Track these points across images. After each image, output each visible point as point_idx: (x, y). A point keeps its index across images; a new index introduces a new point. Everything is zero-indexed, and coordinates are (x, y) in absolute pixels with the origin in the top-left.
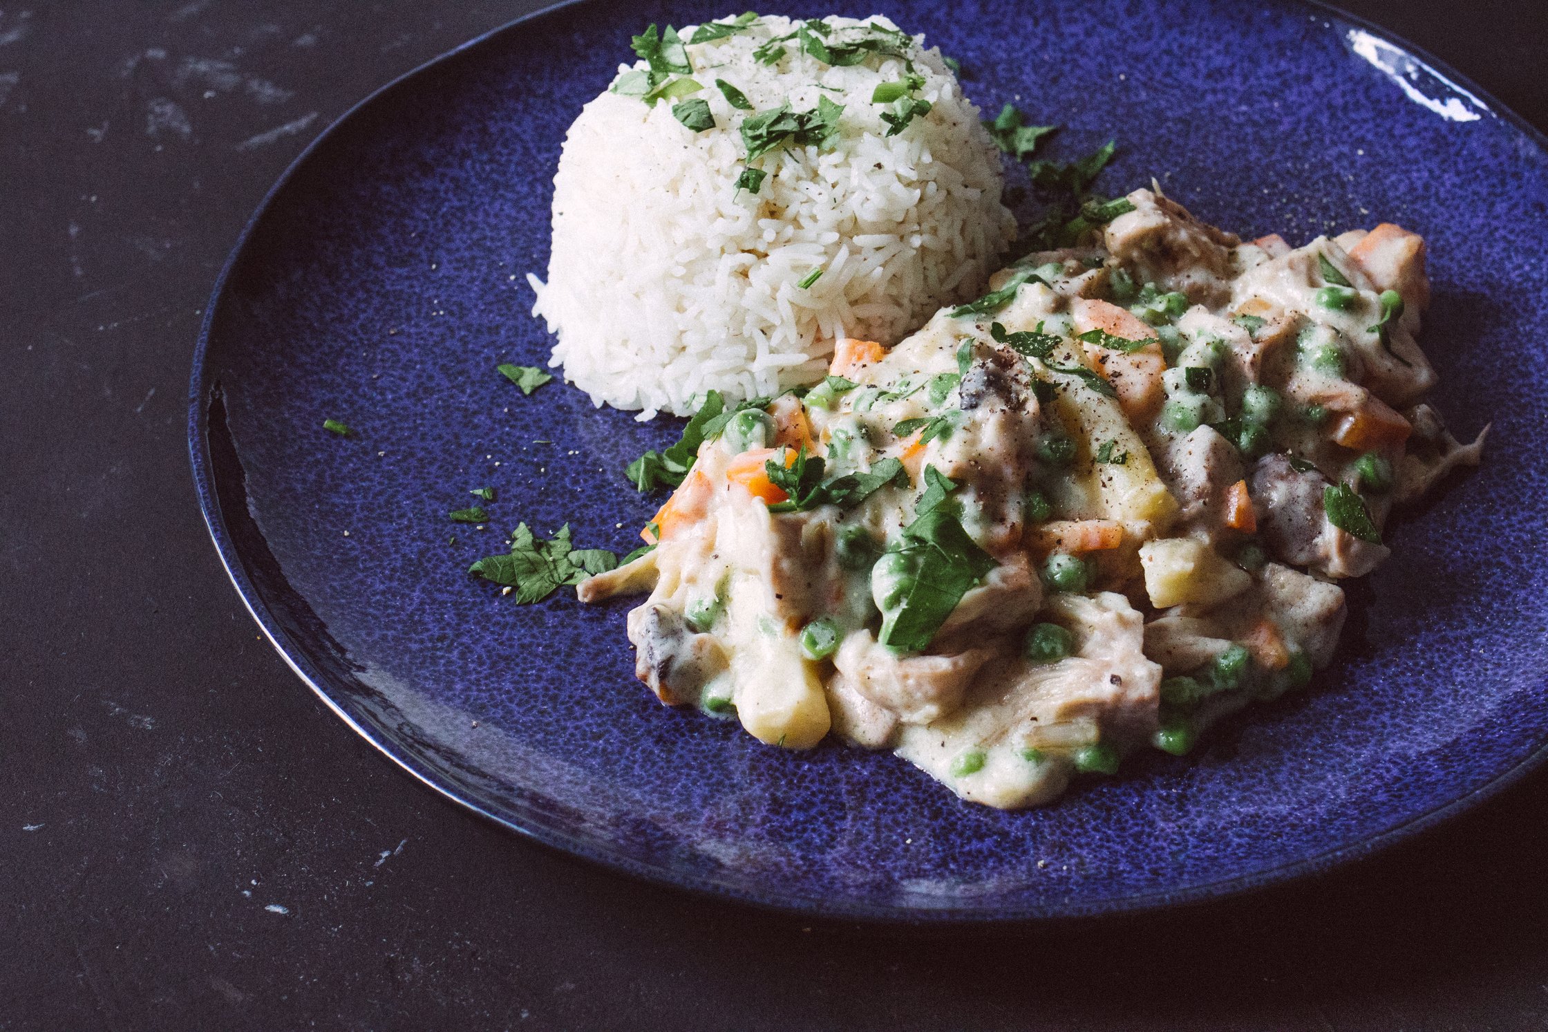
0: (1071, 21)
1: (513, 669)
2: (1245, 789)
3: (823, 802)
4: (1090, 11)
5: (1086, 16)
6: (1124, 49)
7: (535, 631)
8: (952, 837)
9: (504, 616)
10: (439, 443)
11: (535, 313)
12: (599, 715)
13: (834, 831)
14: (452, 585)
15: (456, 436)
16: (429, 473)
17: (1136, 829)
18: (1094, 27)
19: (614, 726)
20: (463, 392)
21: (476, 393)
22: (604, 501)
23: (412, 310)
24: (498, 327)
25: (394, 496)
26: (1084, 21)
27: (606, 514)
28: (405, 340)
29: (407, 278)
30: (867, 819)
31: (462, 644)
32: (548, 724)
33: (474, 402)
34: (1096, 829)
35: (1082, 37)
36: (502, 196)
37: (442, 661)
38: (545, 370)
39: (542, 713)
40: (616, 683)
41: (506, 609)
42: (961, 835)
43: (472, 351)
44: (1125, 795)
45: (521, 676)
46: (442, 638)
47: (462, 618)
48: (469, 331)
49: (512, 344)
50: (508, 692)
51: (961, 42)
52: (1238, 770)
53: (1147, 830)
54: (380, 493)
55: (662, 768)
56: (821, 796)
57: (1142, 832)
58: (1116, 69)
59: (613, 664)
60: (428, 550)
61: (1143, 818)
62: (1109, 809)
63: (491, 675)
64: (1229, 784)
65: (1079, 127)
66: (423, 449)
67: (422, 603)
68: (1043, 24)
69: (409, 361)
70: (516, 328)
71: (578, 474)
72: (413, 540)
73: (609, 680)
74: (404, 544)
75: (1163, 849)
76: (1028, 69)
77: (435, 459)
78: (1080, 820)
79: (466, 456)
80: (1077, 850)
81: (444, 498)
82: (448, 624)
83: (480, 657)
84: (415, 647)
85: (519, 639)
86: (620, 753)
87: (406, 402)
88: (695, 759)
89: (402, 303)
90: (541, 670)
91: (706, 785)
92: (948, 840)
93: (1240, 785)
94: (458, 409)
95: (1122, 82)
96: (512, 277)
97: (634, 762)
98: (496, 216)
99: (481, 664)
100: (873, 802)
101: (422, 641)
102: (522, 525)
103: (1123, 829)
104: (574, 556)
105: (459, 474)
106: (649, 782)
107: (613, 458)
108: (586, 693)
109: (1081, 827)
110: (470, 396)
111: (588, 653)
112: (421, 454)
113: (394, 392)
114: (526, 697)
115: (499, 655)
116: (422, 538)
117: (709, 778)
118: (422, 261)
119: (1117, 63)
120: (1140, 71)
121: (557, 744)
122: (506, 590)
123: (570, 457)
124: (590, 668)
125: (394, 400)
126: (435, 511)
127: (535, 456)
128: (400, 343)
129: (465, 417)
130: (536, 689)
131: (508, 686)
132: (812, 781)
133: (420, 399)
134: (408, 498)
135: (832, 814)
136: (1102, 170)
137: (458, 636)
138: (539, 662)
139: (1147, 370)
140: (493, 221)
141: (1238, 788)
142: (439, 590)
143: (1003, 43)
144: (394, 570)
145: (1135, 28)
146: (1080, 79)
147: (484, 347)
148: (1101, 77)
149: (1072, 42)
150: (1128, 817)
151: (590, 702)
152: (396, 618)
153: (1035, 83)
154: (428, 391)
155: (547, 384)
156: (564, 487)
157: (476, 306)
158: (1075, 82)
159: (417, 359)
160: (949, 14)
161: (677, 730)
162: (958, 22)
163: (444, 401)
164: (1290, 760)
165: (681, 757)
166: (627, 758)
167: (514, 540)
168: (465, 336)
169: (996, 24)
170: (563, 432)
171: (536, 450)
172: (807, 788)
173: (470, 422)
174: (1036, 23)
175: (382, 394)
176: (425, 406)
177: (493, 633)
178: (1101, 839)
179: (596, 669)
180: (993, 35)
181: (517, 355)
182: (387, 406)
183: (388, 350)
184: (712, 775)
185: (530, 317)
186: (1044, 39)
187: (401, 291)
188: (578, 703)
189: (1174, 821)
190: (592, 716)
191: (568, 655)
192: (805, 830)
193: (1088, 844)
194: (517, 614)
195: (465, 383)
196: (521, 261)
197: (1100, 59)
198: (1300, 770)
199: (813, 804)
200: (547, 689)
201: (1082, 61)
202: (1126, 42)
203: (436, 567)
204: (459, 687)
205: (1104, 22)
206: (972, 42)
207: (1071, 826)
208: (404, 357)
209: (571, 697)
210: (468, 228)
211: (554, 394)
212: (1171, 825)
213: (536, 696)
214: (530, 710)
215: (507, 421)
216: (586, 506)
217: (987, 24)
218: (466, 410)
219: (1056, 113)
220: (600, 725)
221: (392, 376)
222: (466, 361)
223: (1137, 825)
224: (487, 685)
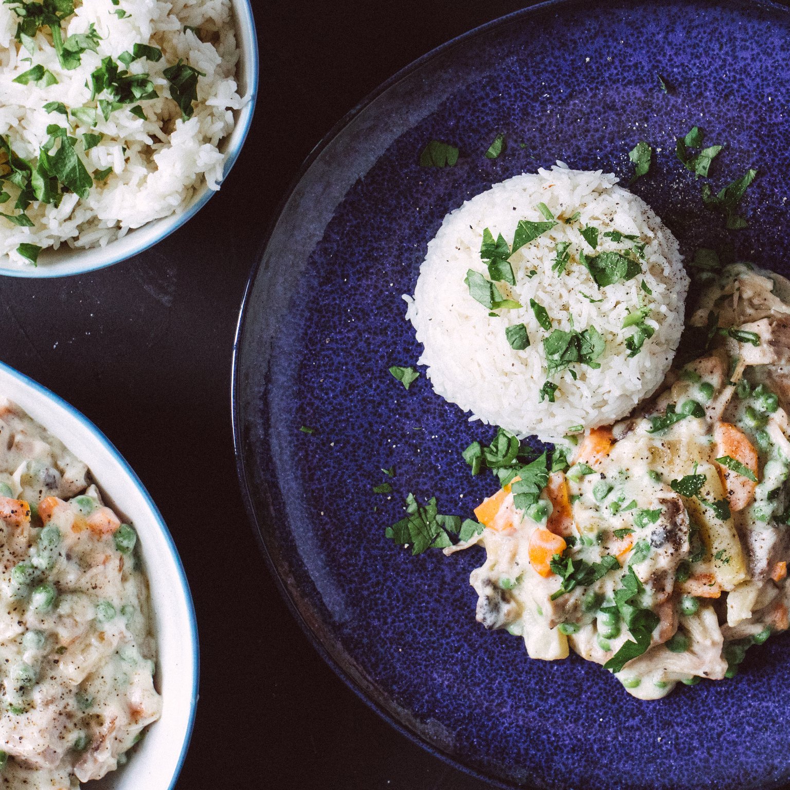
0: (745, 48)
1: (413, 603)
2: (757, 689)
3: (563, 691)
4: (757, 42)
5: (754, 46)
6: (775, 74)
7: (423, 574)
8: (621, 716)
9: (406, 564)
10: (361, 430)
11: (407, 317)
12: (457, 634)
13: (568, 712)
14: (379, 543)
15: (371, 425)
16: (359, 456)
17: (703, 713)
18: (758, 54)
19: (465, 641)
20: (371, 386)
21: (378, 387)
22: (453, 476)
23: (336, 319)
24: (386, 329)
25: (342, 476)
26: (752, 50)
27: (454, 485)
28: (335, 346)
29: (332, 292)
30: (583, 703)
31: (388, 587)
32: (434, 643)
33: (378, 394)
34: (686, 713)
35: (749, 61)
36: (381, 210)
37: (380, 602)
38: (415, 368)
39: (431, 633)
40: (464, 610)
41: (408, 559)
42: (625, 714)
43: (373, 351)
44: (701, 690)
45: (418, 607)
46: (378, 584)
47: (385, 565)
48: (370, 333)
49: (395, 343)
50: (413, 620)
51: (670, 60)
52: (754, 676)
53: (709, 714)
54: (334, 476)
55: (488, 670)
56: (562, 688)
57: (706, 715)
58: (767, 91)
59: (462, 597)
60: (364, 517)
61: (707, 706)
62: (693, 699)
63: (404, 608)
64: (749, 685)
65: (737, 146)
66: (354, 436)
67: (365, 559)
68: (725, 49)
69: (339, 363)
70: (396, 328)
71: (438, 453)
72: (356, 510)
73: (461, 608)
74: (351, 514)
75: (714, 729)
76: (711, 85)
77: (361, 444)
78: (679, 706)
79: (377, 440)
80: (676, 728)
81: (369, 475)
82: (380, 573)
83: (397, 596)
84: (366, 593)
85: (415, 581)
86: (469, 661)
87: (340, 399)
88: (504, 663)
89: (330, 314)
90: (428, 603)
91: (510, 681)
92: (619, 718)
93: (753, 686)
94: (370, 401)
95: (769, 103)
96: (392, 285)
97: (476, 667)
98: (378, 228)
99: (398, 601)
100: (586, 692)
101: (368, 589)
102: (411, 495)
103: (697, 713)
104: (439, 518)
105: (374, 455)
106: (484, 681)
107: (457, 441)
108: (451, 618)
109: (679, 711)
110: (375, 390)
111: (450, 589)
112: (353, 441)
113: (333, 391)
114: (421, 623)
115: (406, 593)
116: (361, 509)
117: (510, 677)
118: (337, 276)
119: (768, 85)
120: (782, 94)
121: (439, 657)
122: (406, 546)
123: (432, 440)
124: (451, 600)
125: (333, 398)
126: (365, 486)
127: (414, 439)
128: (332, 349)
129: (374, 408)
130: (426, 617)
131: (412, 616)
132: (558, 678)
133: (348, 395)
134: (349, 477)
135: (567, 700)
136: (745, 192)
137: (385, 580)
138: (426, 597)
139: (748, 488)
140: (376, 233)
141: (753, 688)
142: (372, 547)
143: (697, 61)
144: (349, 535)
145: (784, 60)
146: (743, 98)
147: (379, 346)
148: (756, 97)
149: (742, 64)
150: (701, 705)
151: (452, 625)
152: (354, 573)
153: (714, 99)
154: (352, 388)
155: (417, 379)
156: (430, 463)
157: (372, 311)
158: (739, 100)
159: (343, 361)
160: (665, 38)
161: (494, 643)
162: (670, 44)
163: (362, 395)
164: (779, 671)
165: (497, 662)
166: (472, 664)
167: (407, 506)
168: (368, 338)
169: (695, 46)
170: (428, 419)
171: (414, 435)
172: (556, 682)
173: (377, 411)
174: (721, 49)
175: (327, 394)
176: (351, 401)
177: (402, 577)
178: (687, 720)
179: (455, 600)
180: (692, 54)
181: (399, 352)
182: (330, 403)
183: (326, 356)
184: (512, 674)
185: (403, 319)
186: (725, 60)
187: (329, 304)
188: (447, 626)
189: (721, 709)
190: (454, 635)
191: (440, 591)
192: (554, 712)
193: (681, 723)
194: (412, 562)
195: (371, 378)
196: (395, 268)
197: (758, 80)
198: (783, 678)
199: (558, 693)
200: (431, 616)
201: (747, 81)
202: (776, 68)
203: (370, 529)
204: (389, 620)
205: (765, 53)
206: (677, 60)
207: (674, 710)
208: (337, 360)
209: (443, 621)
210: (362, 242)
211: (421, 388)
212: (720, 711)
213: (426, 623)
214: (424, 633)
215: (397, 410)
216: (442, 479)
217: (689, 46)
218: (374, 401)
219: (724, 131)
220: (458, 641)
221: (331, 377)
222: (370, 359)
223: (704, 710)
224: (402, 616)
